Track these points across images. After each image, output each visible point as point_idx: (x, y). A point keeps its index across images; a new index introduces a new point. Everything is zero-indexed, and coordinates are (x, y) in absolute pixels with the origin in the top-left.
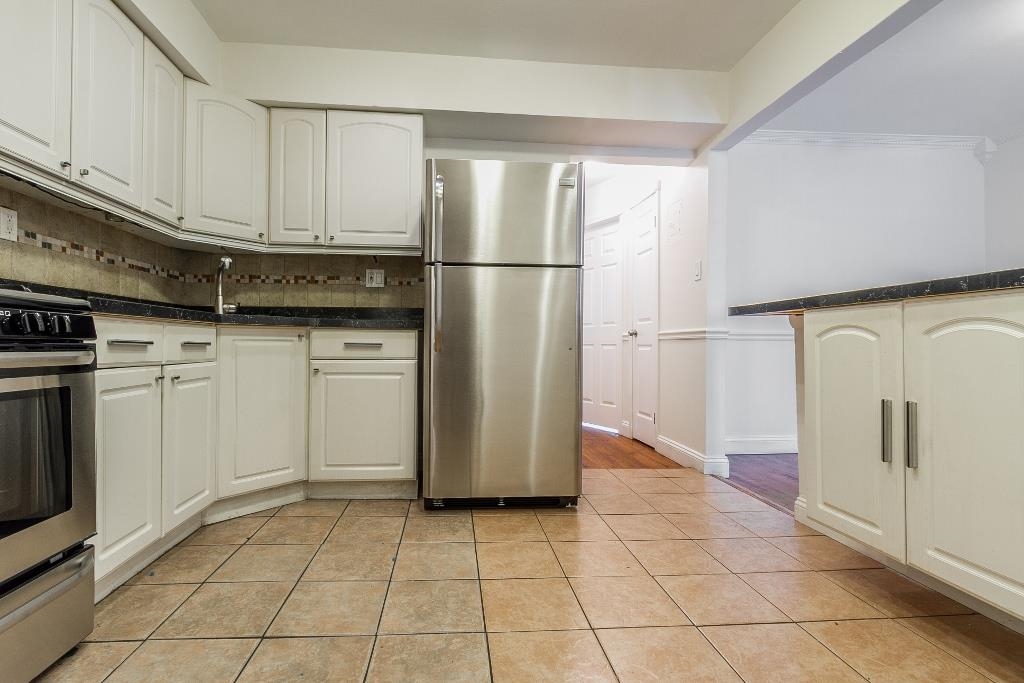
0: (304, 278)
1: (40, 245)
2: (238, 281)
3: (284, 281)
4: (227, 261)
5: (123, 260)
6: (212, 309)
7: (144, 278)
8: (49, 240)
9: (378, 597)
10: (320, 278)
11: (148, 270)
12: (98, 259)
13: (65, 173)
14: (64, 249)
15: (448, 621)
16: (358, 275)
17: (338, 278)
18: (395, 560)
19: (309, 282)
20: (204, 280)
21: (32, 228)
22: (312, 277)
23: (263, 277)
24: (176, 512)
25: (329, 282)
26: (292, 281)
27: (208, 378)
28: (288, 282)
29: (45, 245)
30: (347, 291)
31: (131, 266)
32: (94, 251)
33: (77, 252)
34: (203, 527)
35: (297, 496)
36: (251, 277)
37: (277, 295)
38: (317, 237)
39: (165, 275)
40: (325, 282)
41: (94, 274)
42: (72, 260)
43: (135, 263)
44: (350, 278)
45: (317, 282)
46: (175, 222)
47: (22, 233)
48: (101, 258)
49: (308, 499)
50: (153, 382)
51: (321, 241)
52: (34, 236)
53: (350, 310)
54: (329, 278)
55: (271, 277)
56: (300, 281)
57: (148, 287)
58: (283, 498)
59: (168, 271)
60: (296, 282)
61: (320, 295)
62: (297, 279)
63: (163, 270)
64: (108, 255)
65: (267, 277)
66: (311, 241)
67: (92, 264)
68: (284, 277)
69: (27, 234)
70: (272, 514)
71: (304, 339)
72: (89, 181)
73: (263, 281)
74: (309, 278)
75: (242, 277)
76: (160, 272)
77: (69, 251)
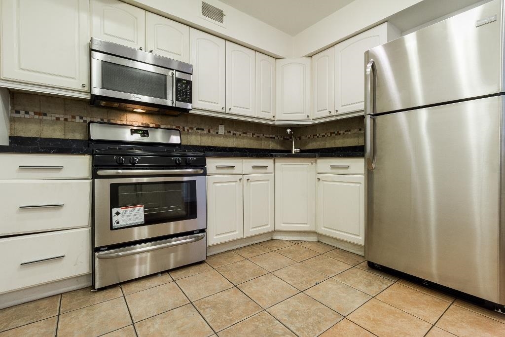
0: (334, 133)
1: (232, 134)
2: (309, 138)
3: (326, 136)
4: (289, 131)
5: (263, 135)
6: (291, 151)
7: (272, 141)
8: (235, 132)
9: (287, 295)
10: (341, 132)
11: (275, 138)
12: (253, 136)
13: (224, 111)
14: (240, 135)
15: (299, 325)
16: (360, 128)
17: (350, 131)
18: (317, 284)
19: (336, 135)
20: (298, 139)
21: (229, 129)
22: (338, 132)
23: (318, 135)
24: (251, 230)
25: (345, 133)
26: (329, 135)
27: (268, 180)
28: (328, 136)
29: (233, 134)
30: (355, 137)
31: (267, 137)
32: (251, 134)
33: (245, 135)
34: (272, 240)
35: (313, 238)
36: (314, 135)
37: (322, 143)
38: (330, 112)
39: (282, 139)
40: (344, 134)
41: (252, 141)
42: (243, 138)
43: (268, 136)
44: (356, 130)
45: (340, 134)
46: (272, 118)
47: (226, 132)
48: (254, 136)
49: (319, 241)
50: (238, 180)
51: (332, 114)
52: (230, 132)
53: (356, 147)
54: (346, 131)
55: (321, 134)
56: (333, 135)
57: (274, 144)
58: (307, 237)
59: (284, 137)
60: (331, 135)
61: (341, 141)
62: (331, 133)
63: (281, 137)
64: (257, 135)
65: (319, 135)
66: (328, 114)
67: (250, 138)
68: (326, 134)
69: (228, 132)
70: (297, 243)
71: (314, 163)
72: (232, 112)
73: (318, 137)
74: (336, 133)
75: (310, 136)
76: (280, 138)
77: (242, 135)
